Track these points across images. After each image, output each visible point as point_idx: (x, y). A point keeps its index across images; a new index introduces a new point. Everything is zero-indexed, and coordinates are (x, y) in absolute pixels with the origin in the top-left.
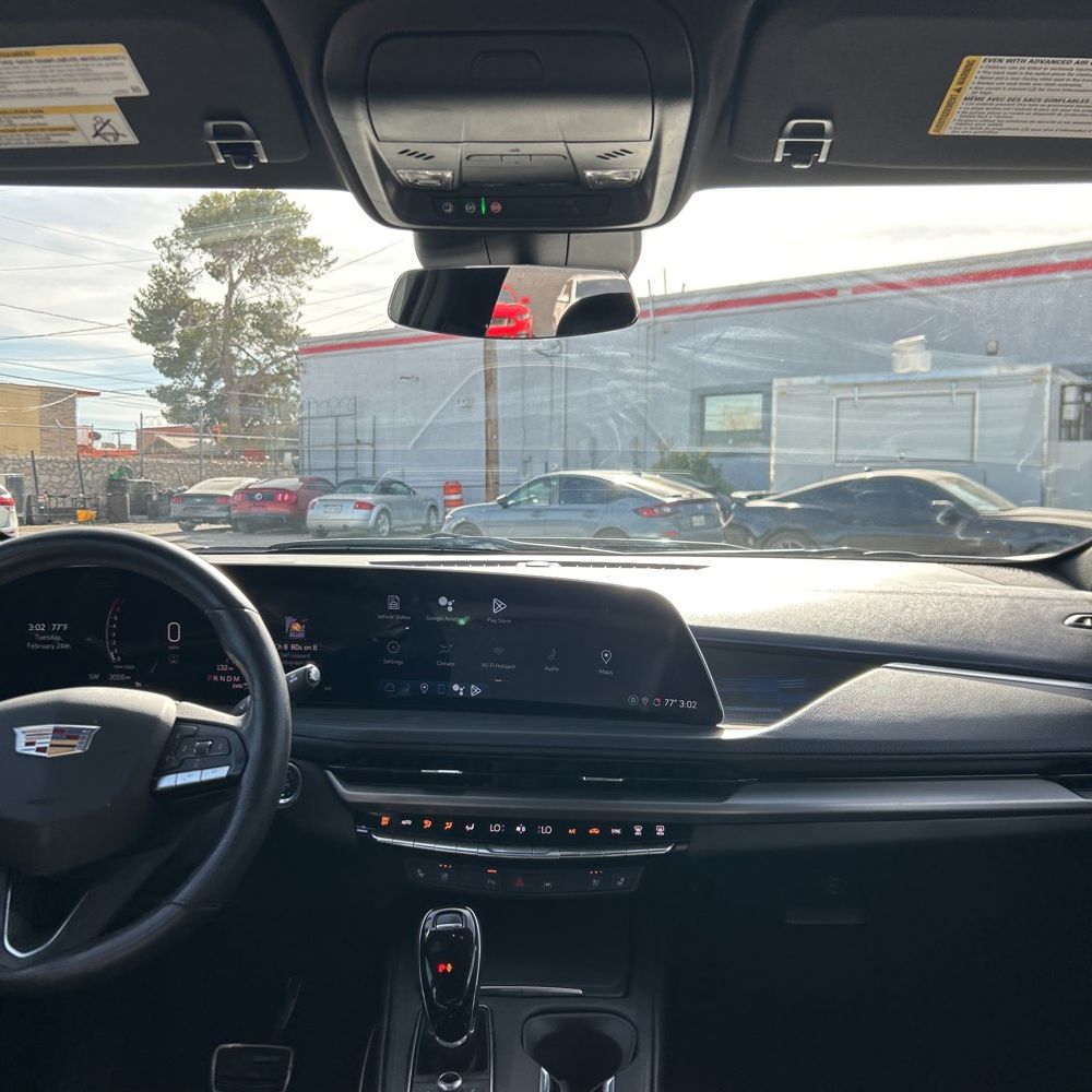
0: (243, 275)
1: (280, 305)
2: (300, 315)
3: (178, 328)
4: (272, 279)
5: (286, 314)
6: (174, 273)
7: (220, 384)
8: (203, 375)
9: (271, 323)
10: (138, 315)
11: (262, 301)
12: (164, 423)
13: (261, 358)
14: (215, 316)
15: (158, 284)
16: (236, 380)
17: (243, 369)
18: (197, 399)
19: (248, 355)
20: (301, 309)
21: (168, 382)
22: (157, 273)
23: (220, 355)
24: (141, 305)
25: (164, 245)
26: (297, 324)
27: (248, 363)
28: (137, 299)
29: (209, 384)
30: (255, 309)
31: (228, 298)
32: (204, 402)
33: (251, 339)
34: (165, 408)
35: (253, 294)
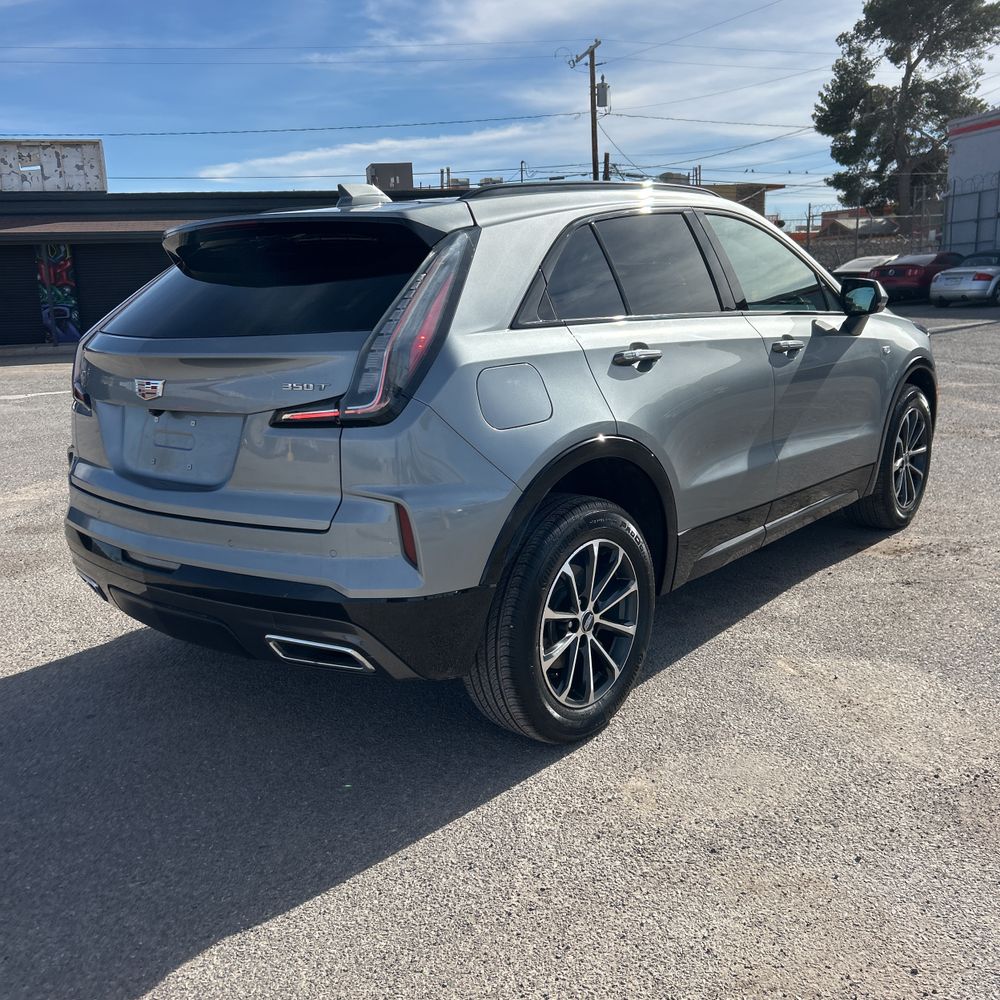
0: (922, 54)
1: (957, 79)
2: (978, 86)
3: (857, 117)
4: (951, 55)
5: (964, 88)
6: (856, 65)
7: (894, 166)
8: (878, 159)
9: (947, 99)
10: (821, 110)
11: (938, 78)
12: (840, 207)
13: (935, 136)
14: (891, 100)
15: (841, 78)
16: (908, 160)
17: (917, 148)
18: (870, 183)
19: (922, 133)
20: (979, 79)
21: (843, 169)
22: (840, 67)
23: (894, 138)
24: (824, 100)
25: (846, 41)
26: (974, 95)
27: (922, 142)
28: (821, 94)
29: (882, 167)
30: (932, 87)
31: (906, 80)
32: (877, 184)
33: (927, 118)
34: (841, 193)
35: (929, 73)
